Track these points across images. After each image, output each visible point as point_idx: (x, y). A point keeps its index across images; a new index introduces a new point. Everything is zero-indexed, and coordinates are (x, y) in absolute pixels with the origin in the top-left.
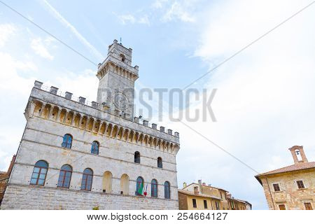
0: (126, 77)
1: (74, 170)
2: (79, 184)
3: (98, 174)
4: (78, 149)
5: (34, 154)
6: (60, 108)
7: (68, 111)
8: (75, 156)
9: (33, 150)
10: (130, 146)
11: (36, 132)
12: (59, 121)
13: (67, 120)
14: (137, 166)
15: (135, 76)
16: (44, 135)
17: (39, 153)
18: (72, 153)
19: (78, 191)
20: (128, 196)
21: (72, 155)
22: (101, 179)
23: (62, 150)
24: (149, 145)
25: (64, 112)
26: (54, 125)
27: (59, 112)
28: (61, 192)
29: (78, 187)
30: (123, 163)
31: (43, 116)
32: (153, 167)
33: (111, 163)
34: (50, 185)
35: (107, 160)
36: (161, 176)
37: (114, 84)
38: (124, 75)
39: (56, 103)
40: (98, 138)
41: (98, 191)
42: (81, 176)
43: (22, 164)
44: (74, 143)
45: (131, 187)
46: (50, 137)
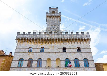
0: (55, 18)
1: (33, 60)
2: (36, 65)
3: (45, 60)
4: (35, 52)
5: (18, 56)
6: (26, 39)
7: (29, 39)
8: (33, 54)
9: (18, 55)
10: (59, 46)
11: (19, 49)
12: (27, 43)
13: (30, 42)
14: (65, 53)
15: (60, 16)
16: (22, 49)
17: (20, 56)
18: (32, 53)
19: (35, 68)
20: (61, 68)
21: (32, 54)
22: (46, 62)
23: (28, 53)
24: (70, 43)
25: (27, 39)
26: (25, 45)
27: (26, 40)
28: (29, 69)
29: (36, 66)
30: (56, 53)
31: (21, 43)
32: (74, 53)
33: (50, 54)
34: (24, 67)
35: (48, 54)
36: (81, 57)
37: (49, 23)
38: (54, 18)
39: (25, 37)
40: (43, 45)
41: (44, 67)
42: (36, 62)
43: (14, 61)
44: (33, 50)
45: (62, 64)
46: (24, 50)
